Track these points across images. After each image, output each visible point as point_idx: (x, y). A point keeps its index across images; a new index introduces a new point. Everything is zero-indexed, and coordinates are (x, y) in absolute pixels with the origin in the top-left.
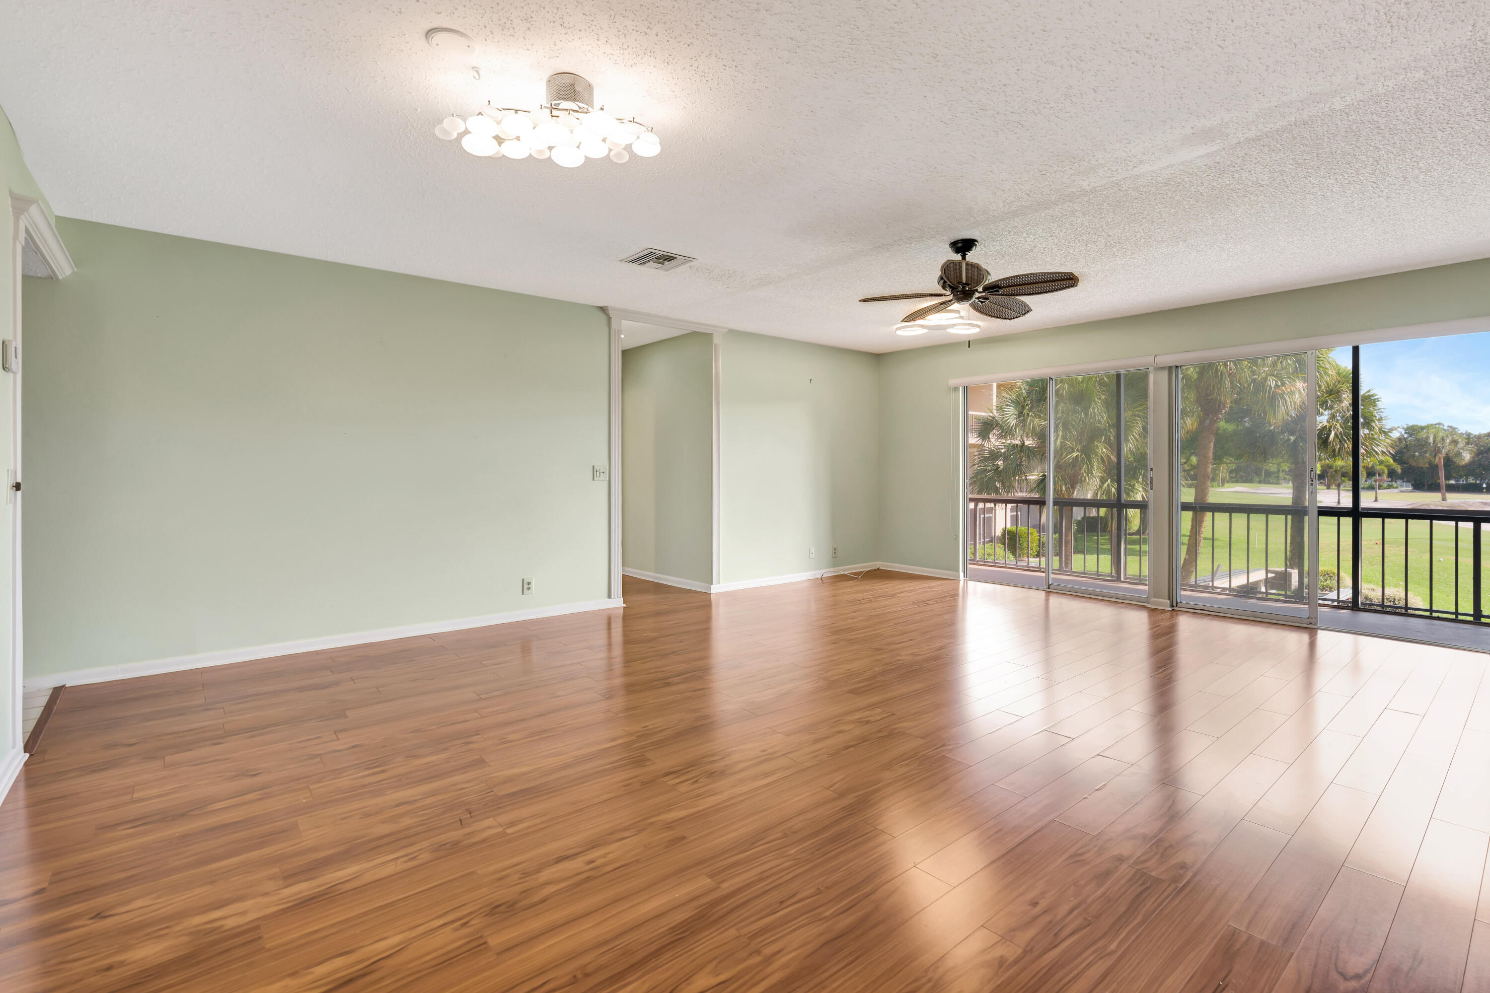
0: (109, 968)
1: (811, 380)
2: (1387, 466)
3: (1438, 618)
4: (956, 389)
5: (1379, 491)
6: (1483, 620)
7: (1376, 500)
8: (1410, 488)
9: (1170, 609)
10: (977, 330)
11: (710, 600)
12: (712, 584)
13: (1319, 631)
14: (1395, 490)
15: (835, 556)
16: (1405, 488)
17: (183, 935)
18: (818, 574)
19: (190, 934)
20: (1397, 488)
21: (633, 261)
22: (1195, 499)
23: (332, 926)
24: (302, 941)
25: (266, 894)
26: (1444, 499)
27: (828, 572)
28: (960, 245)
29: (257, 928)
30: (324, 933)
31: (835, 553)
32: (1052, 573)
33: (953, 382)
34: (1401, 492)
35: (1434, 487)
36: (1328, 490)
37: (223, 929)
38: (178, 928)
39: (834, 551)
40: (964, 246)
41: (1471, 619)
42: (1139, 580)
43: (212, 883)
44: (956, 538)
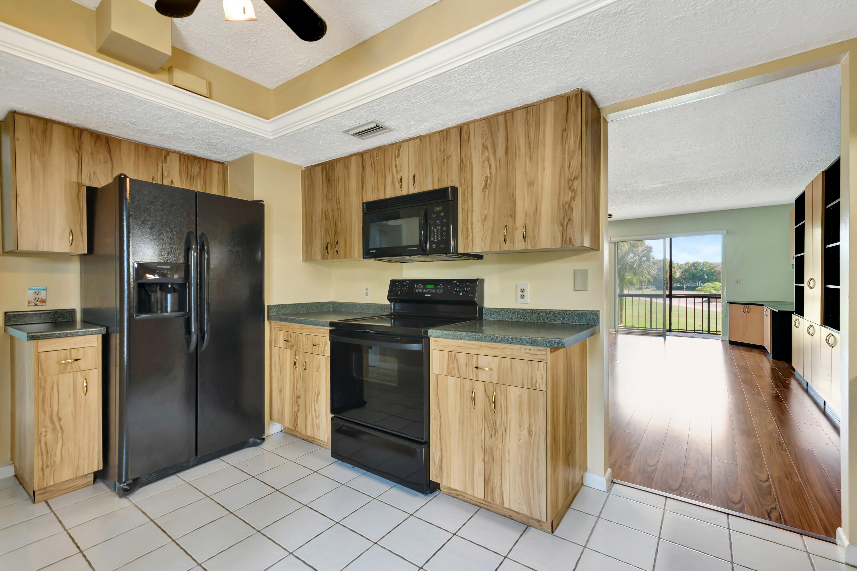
3: (697, 333)
6: (710, 332)
8: (655, 289)
9: (616, 332)
13: (667, 337)
14: (649, 290)
16: (653, 289)
41: (707, 332)
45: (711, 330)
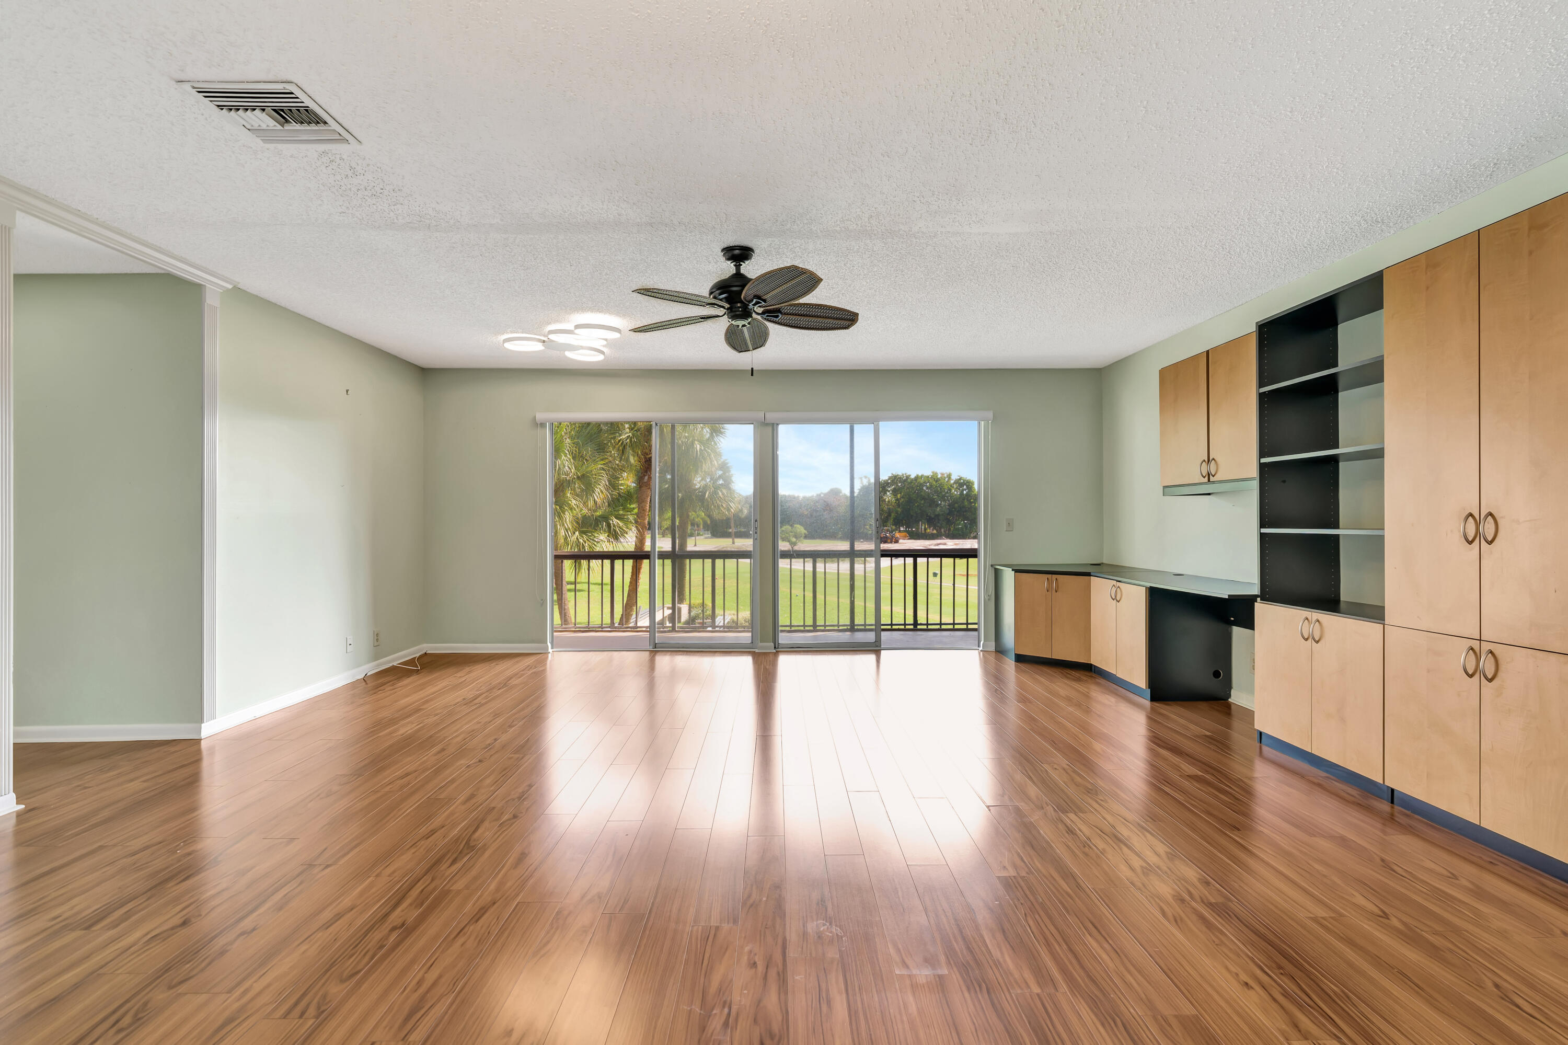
1: (347, 391)
2: (702, 519)
4: (543, 425)
5: (697, 537)
7: (695, 545)
9: (775, 651)
10: (600, 357)
11: (199, 751)
12: (202, 721)
13: (882, 651)
14: (702, 537)
15: (378, 645)
18: (358, 674)
20: (702, 535)
21: (209, 94)
22: (635, 549)
26: (733, 543)
27: (370, 668)
28: (737, 252)
31: (377, 640)
32: (658, 632)
33: (540, 416)
34: (706, 538)
35: (725, 535)
36: (663, 538)
39: (376, 638)
40: (738, 254)
42: (733, 627)
44: (542, 605)
45: (919, 622)
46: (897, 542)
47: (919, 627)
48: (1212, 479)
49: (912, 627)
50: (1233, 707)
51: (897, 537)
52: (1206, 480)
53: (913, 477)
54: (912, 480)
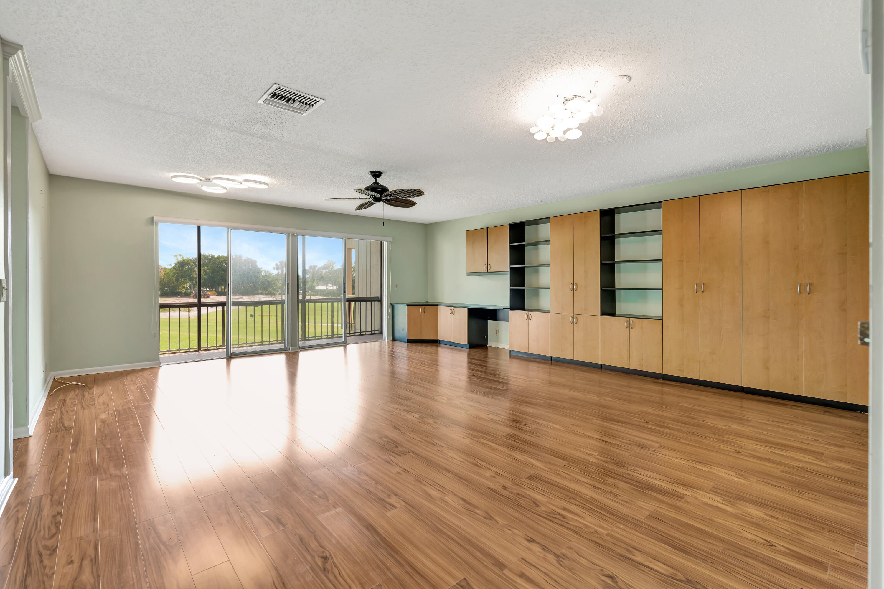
0: (772, 516)
4: (155, 224)
9: (299, 350)
15: (45, 371)
17: (738, 507)
19: (735, 506)
23: (688, 474)
24: (701, 477)
25: (696, 498)
29: (710, 490)
30: (693, 474)
33: (156, 218)
37: (721, 498)
38: (739, 512)
40: (376, 174)
43: (711, 520)
46: (208, 297)
47: (334, 336)
48: (489, 271)
49: (331, 336)
50: (488, 348)
51: (209, 295)
52: (486, 271)
53: (216, 256)
54: (216, 258)
